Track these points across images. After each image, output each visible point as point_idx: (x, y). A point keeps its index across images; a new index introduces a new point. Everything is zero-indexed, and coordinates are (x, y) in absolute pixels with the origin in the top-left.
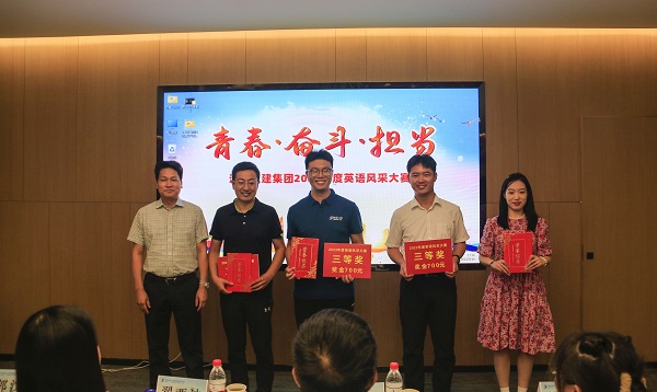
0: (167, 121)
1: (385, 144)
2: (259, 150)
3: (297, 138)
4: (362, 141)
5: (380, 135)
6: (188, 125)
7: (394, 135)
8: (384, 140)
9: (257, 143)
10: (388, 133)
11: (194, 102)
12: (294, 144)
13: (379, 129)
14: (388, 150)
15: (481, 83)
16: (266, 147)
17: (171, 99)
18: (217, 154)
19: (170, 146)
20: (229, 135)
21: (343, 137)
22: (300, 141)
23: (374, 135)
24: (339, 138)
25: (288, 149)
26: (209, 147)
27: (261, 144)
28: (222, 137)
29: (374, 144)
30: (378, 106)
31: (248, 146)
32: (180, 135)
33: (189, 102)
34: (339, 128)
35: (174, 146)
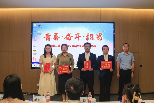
0: (34, 31)
1: (89, 37)
2: (57, 38)
3: (67, 35)
4: (84, 37)
5: (88, 35)
6: (39, 32)
7: (92, 35)
8: (89, 36)
9: (57, 37)
10: (90, 35)
11: (40, 26)
12: (66, 37)
13: (88, 33)
14: (90, 39)
15: (114, 22)
16: (59, 38)
17: (34, 25)
18: (46, 40)
19: (34, 37)
20: (49, 35)
21: (79, 35)
22: (68, 36)
23: (87, 35)
24: (78, 36)
25: (65, 38)
26: (44, 38)
27: (58, 37)
28: (48, 35)
29: (87, 37)
30: (88, 28)
31: (54, 37)
32: (37, 34)
33: (39, 26)
34: (78, 33)
35: (35, 37)
